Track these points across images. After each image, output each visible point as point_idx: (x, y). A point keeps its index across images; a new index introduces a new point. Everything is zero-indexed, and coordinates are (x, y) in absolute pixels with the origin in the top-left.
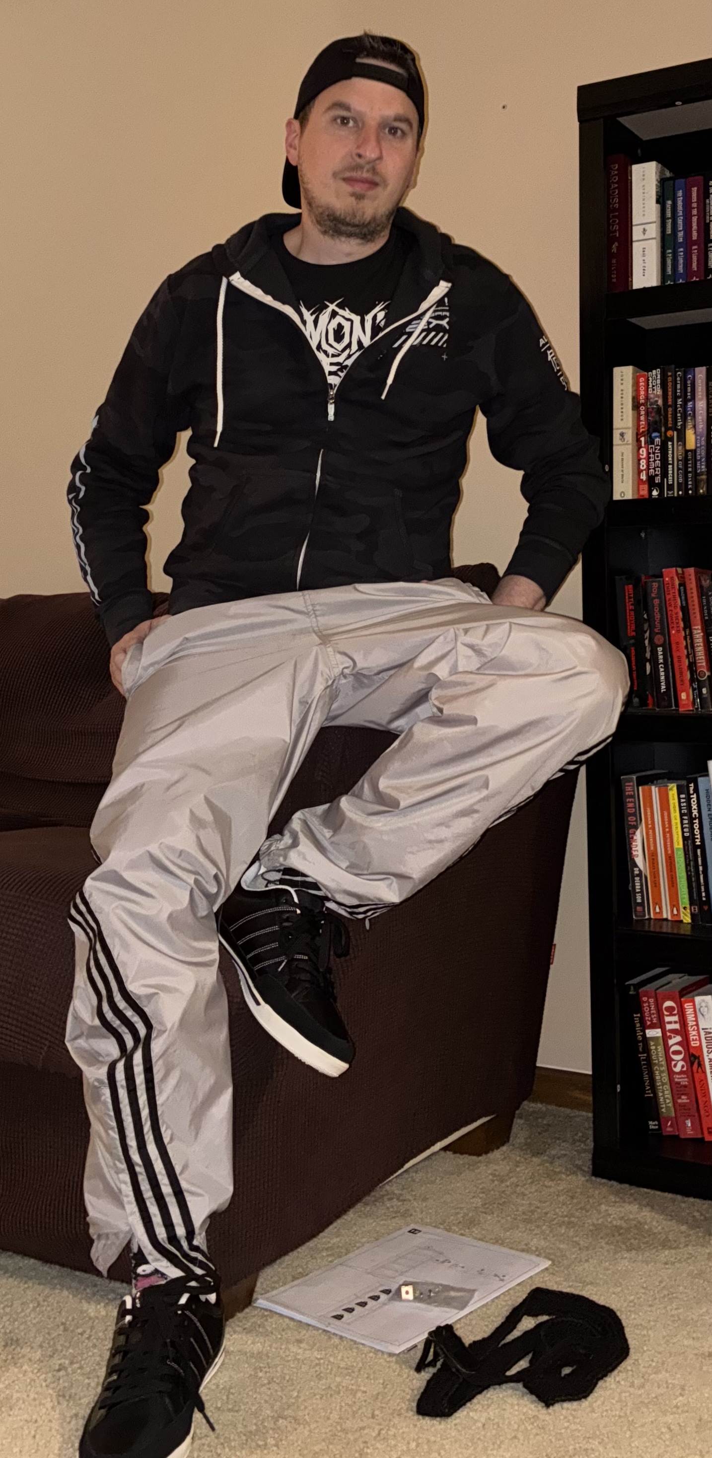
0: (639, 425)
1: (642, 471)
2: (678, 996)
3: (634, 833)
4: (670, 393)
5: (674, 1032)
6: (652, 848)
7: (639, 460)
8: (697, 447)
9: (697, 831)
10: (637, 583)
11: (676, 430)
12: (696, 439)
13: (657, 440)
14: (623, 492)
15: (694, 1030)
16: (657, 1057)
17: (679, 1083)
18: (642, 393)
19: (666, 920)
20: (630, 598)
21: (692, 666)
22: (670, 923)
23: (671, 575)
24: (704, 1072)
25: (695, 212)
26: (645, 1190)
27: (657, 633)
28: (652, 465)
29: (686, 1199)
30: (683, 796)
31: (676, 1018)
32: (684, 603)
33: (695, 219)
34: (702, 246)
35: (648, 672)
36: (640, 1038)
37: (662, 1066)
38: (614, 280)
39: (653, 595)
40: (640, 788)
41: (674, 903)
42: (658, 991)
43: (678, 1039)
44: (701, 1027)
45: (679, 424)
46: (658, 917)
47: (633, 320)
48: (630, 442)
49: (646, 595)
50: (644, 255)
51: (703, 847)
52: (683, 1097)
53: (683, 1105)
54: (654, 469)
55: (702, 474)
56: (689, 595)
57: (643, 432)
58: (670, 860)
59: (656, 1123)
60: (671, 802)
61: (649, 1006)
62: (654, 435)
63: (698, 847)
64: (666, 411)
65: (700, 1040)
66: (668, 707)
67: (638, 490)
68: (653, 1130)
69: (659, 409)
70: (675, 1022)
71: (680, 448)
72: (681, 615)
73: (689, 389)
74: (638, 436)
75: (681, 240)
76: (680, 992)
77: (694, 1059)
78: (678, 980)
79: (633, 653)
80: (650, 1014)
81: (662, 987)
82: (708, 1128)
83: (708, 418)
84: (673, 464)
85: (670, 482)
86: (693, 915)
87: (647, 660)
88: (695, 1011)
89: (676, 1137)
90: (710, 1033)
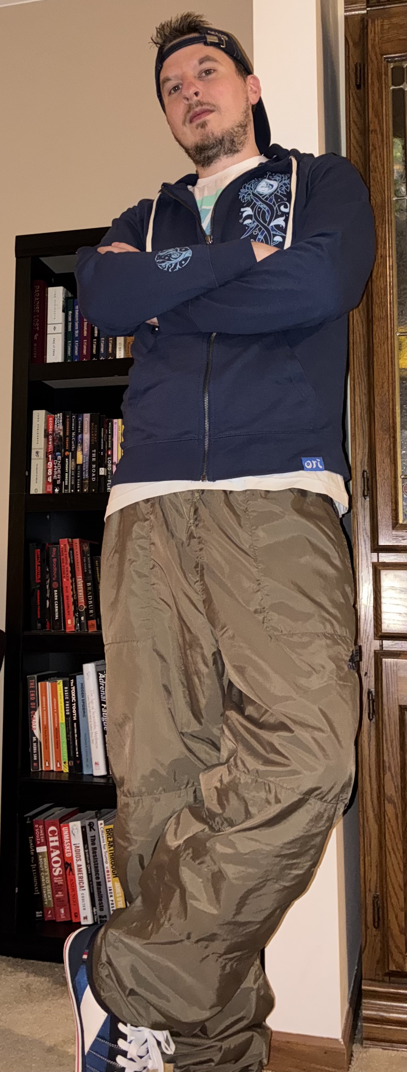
0: (48, 447)
2: (58, 823)
3: (34, 714)
4: (68, 428)
5: (55, 847)
6: (45, 723)
7: (47, 469)
8: (83, 463)
9: (74, 711)
10: (43, 548)
11: (71, 451)
12: (83, 458)
13: (59, 457)
14: (36, 489)
15: (68, 846)
16: (44, 866)
17: (57, 883)
18: (51, 427)
19: (53, 771)
20: (38, 558)
21: (76, 602)
22: (55, 773)
23: (64, 543)
24: (74, 874)
26: (32, 961)
27: (55, 581)
28: (55, 473)
29: (58, 965)
30: (66, 688)
31: (56, 838)
32: (72, 561)
34: (90, 340)
35: (48, 606)
36: (32, 853)
37: (45, 872)
38: (35, 357)
39: (53, 556)
40: (39, 684)
41: (58, 760)
42: (45, 820)
43: (58, 852)
44: (73, 843)
45: (73, 448)
46: (47, 769)
47: (46, 382)
48: (42, 457)
49: (48, 556)
50: (54, 342)
51: (78, 721)
52: (60, 893)
53: (59, 899)
54: (57, 475)
55: (86, 479)
56: (75, 556)
57: (51, 452)
58: (57, 731)
59: (41, 912)
60: (59, 692)
61: (39, 831)
62: (57, 454)
63: (75, 721)
64: (65, 440)
65: (72, 852)
66: (57, 629)
67: (46, 487)
68: (38, 917)
69: (60, 437)
70: (56, 841)
71: (73, 463)
72: (69, 569)
73: (79, 427)
74: (47, 454)
75: (77, 336)
76: (60, 820)
77: (67, 865)
78: (59, 812)
79: (38, 594)
80: (40, 836)
81: (48, 817)
82: (75, 913)
83: (91, 445)
84: (68, 473)
85: (66, 484)
86: (70, 767)
87: (48, 598)
88: (69, 832)
89: (54, 921)
90: (78, 847)
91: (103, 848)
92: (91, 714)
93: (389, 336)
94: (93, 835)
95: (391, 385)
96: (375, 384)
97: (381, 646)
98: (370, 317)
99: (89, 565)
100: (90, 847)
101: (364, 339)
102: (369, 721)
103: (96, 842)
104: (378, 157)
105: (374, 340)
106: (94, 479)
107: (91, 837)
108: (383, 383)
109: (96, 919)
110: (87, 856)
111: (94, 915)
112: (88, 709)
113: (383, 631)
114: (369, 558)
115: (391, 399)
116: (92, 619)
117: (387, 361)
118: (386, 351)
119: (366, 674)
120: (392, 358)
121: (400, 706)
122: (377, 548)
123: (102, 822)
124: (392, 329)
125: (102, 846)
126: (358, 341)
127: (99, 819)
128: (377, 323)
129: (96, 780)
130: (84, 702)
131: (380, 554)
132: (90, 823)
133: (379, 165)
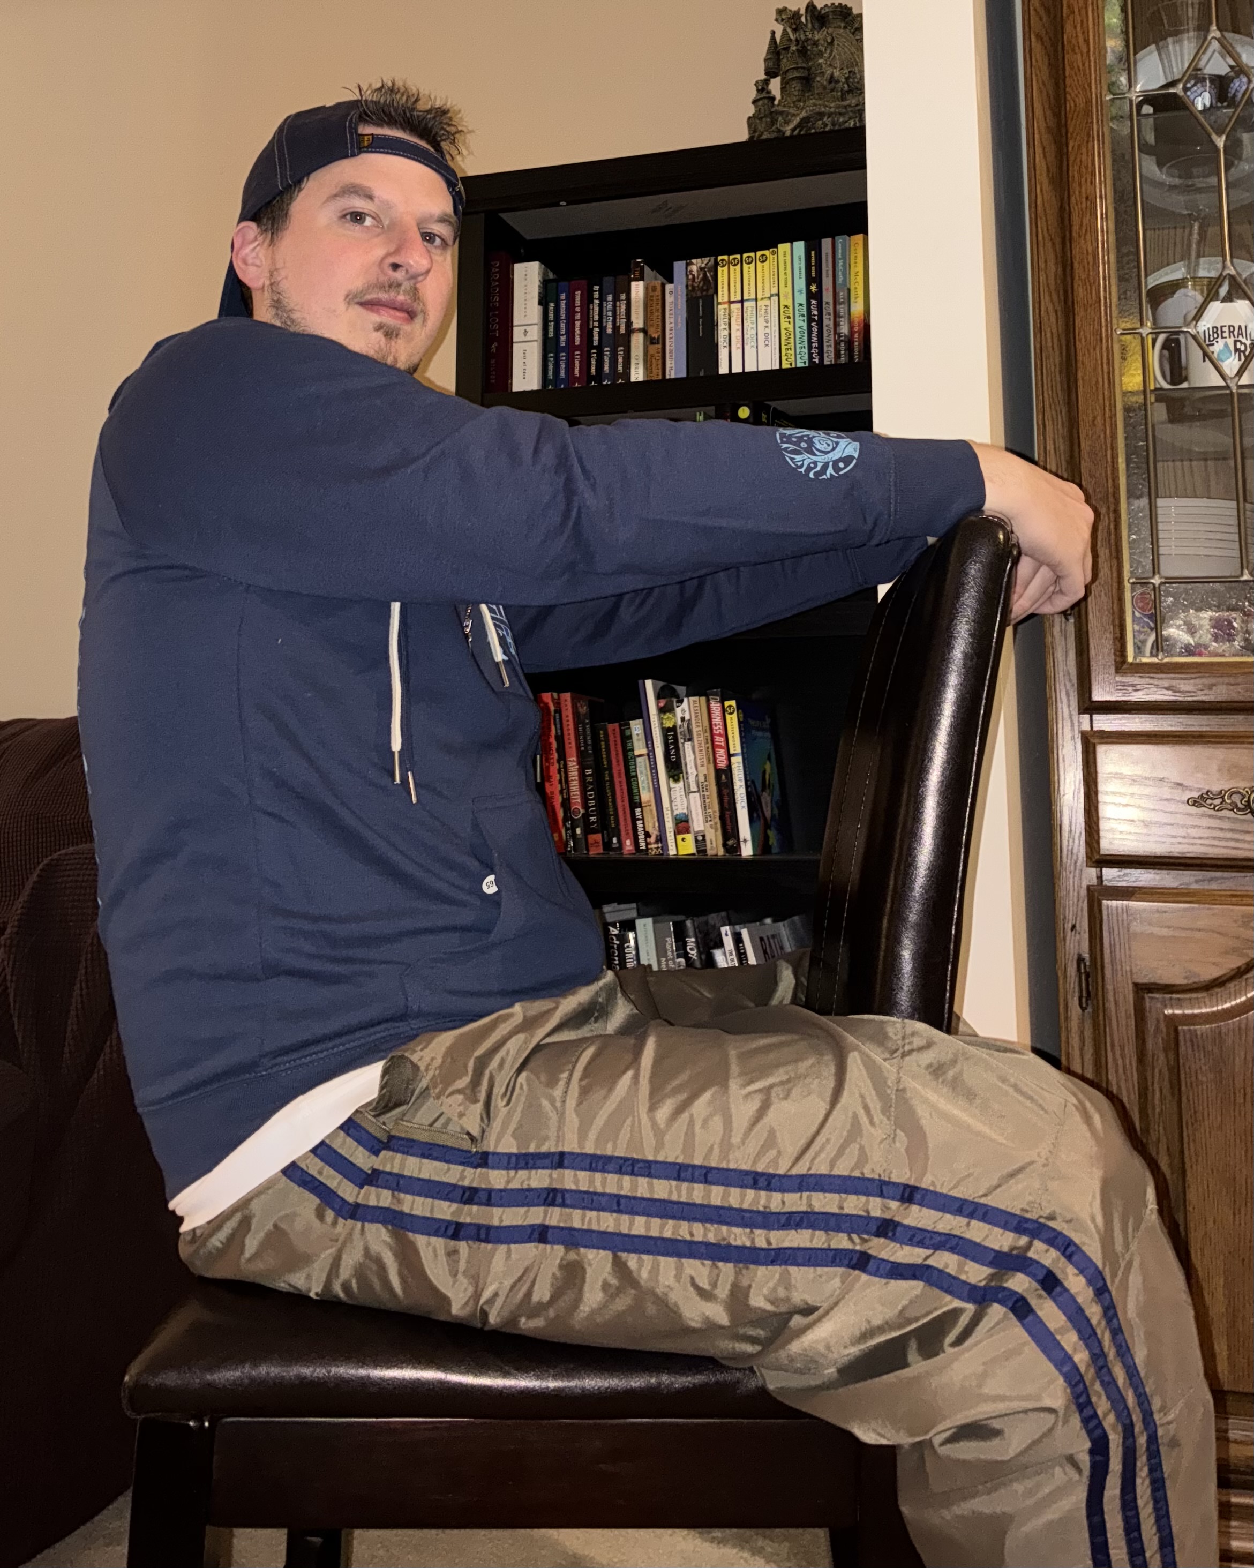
21: (566, 803)
25: (578, 316)
32: (559, 731)
33: (575, 324)
34: (585, 351)
38: (493, 381)
50: (525, 358)
56: (565, 724)
72: (555, 744)
75: (563, 344)
93: (1104, 335)
95: (1108, 420)
96: (1080, 419)
97: (1100, 878)
98: (1070, 303)
99: (589, 737)
101: (1059, 340)
102: (1080, 1011)
104: (1079, 26)
105: (1077, 343)
108: (1095, 418)
113: (1102, 852)
114: (1076, 724)
115: (1109, 445)
116: (594, 831)
117: (1100, 380)
118: (1099, 362)
119: (1074, 927)
120: (1109, 373)
121: (1136, 985)
122: (1090, 707)
124: (1109, 323)
126: (1050, 344)
128: (1082, 313)
131: (1095, 717)
133: (1081, 40)
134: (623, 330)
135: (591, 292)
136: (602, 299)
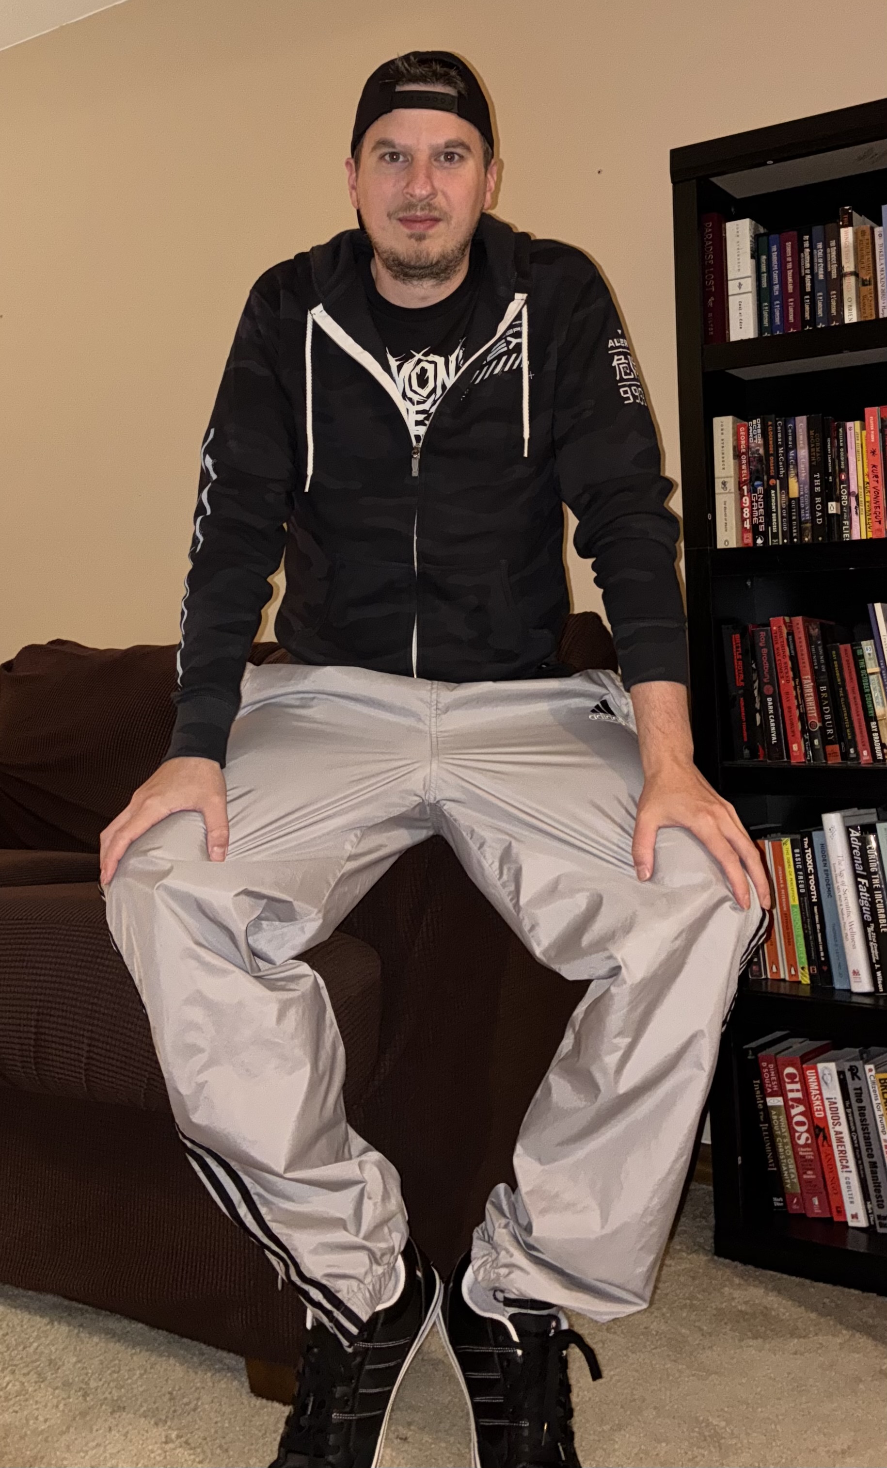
0: (740, 474)
1: (746, 519)
2: (799, 1062)
4: (771, 442)
5: (797, 1101)
7: (742, 508)
8: (800, 496)
9: (813, 887)
10: (744, 632)
11: (779, 478)
12: (799, 488)
13: (760, 489)
14: (726, 541)
15: (817, 1100)
16: (780, 1128)
17: (803, 1157)
18: (743, 442)
19: (784, 980)
20: (737, 647)
21: (803, 717)
22: (787, 984)
23: (778, 624)
24: (830, 1146)
25: (790, 266)
26: (772, 1273)
27: (768, 683)
28: (756, 514)
29: (816, 1284)
30: (797, 851)
31: (798, 1086)
32: (793, 652)
33: (790, 273)
34: (798, 298)
35: (758, 723)
36: (761, 1106)
37: (785, 1137)
38: (713, 333)
39: (761, 644)
41: (792, 963)
42: (778, 1056)
43: (801, 1108)
44: (825, 1095)
45: (782, 472)
46: (776, 977)
47: (733, 372)
48: (733, 490)
49: (754, 645)
50: (740, 308)
51: (819, 904)
52: (809, 1172)
53: (809, 1181)
54: (758, 517)
55: (806, 522)
56: (797, 645)
57: (745, 481)
58: (787, 918)
59: (781, 1199)
60: (785, 857)
61: (769, 1072)
62: (756, 483)
63: (815, 904)
64: (768, 461)
65: (824, 1111)
66: (777, 759)
67: (743, 538)
68: (777, 1207)
69: (760, 457)
70: (798, 1091)
71: (783, 496)
72: (790, 664)
73: (790, 438)
74: (740, 485)
75: (777, 293)
76: (802, 1057)
77: (819, 1131)
78: (799, 1045)
79: (742, 704)
80: (771, 1081)
81: (783, 1051)
82: (837, 1208)
83: (811, 466)
84: (776, 512)
85: (775, 530)
86: (812, 976)
87: (757, 711)
88: (818, 1078)
89: (803, 1216)
90: (835, 1103)
91: (876, 1109)
92: (842, 893)
94: (858, 1087)
99: (822, 657)
100: (855, 1105)
103: (864, 1096)
106: (819, 521)
107: (855, 1089)
109: (872, 1219)
110: (851, 1118)
111: (868, 1214)
112: (836, 886)
116: (832, 743)
123: (872, 1066)
125: (875, 1106)
127: (866, 1062)
129: (855, 999)
130: (827, 875)
132: (851, 1067)
134: (834, 275)
135: (801, 242)
136: (812, 247)
